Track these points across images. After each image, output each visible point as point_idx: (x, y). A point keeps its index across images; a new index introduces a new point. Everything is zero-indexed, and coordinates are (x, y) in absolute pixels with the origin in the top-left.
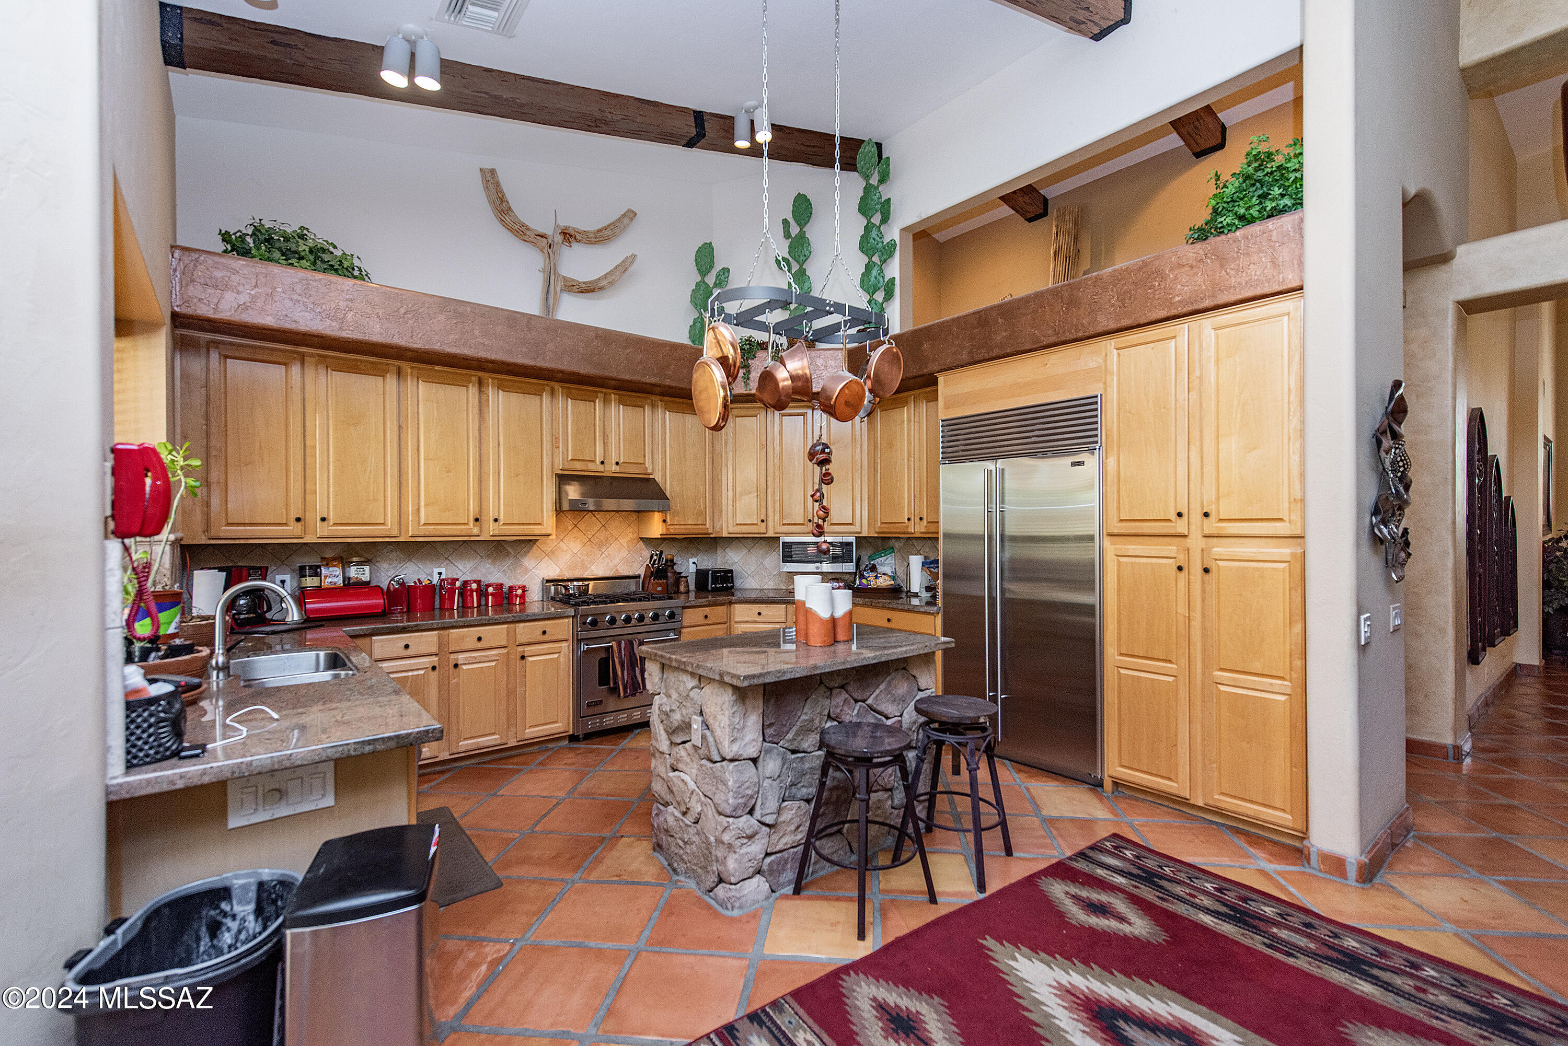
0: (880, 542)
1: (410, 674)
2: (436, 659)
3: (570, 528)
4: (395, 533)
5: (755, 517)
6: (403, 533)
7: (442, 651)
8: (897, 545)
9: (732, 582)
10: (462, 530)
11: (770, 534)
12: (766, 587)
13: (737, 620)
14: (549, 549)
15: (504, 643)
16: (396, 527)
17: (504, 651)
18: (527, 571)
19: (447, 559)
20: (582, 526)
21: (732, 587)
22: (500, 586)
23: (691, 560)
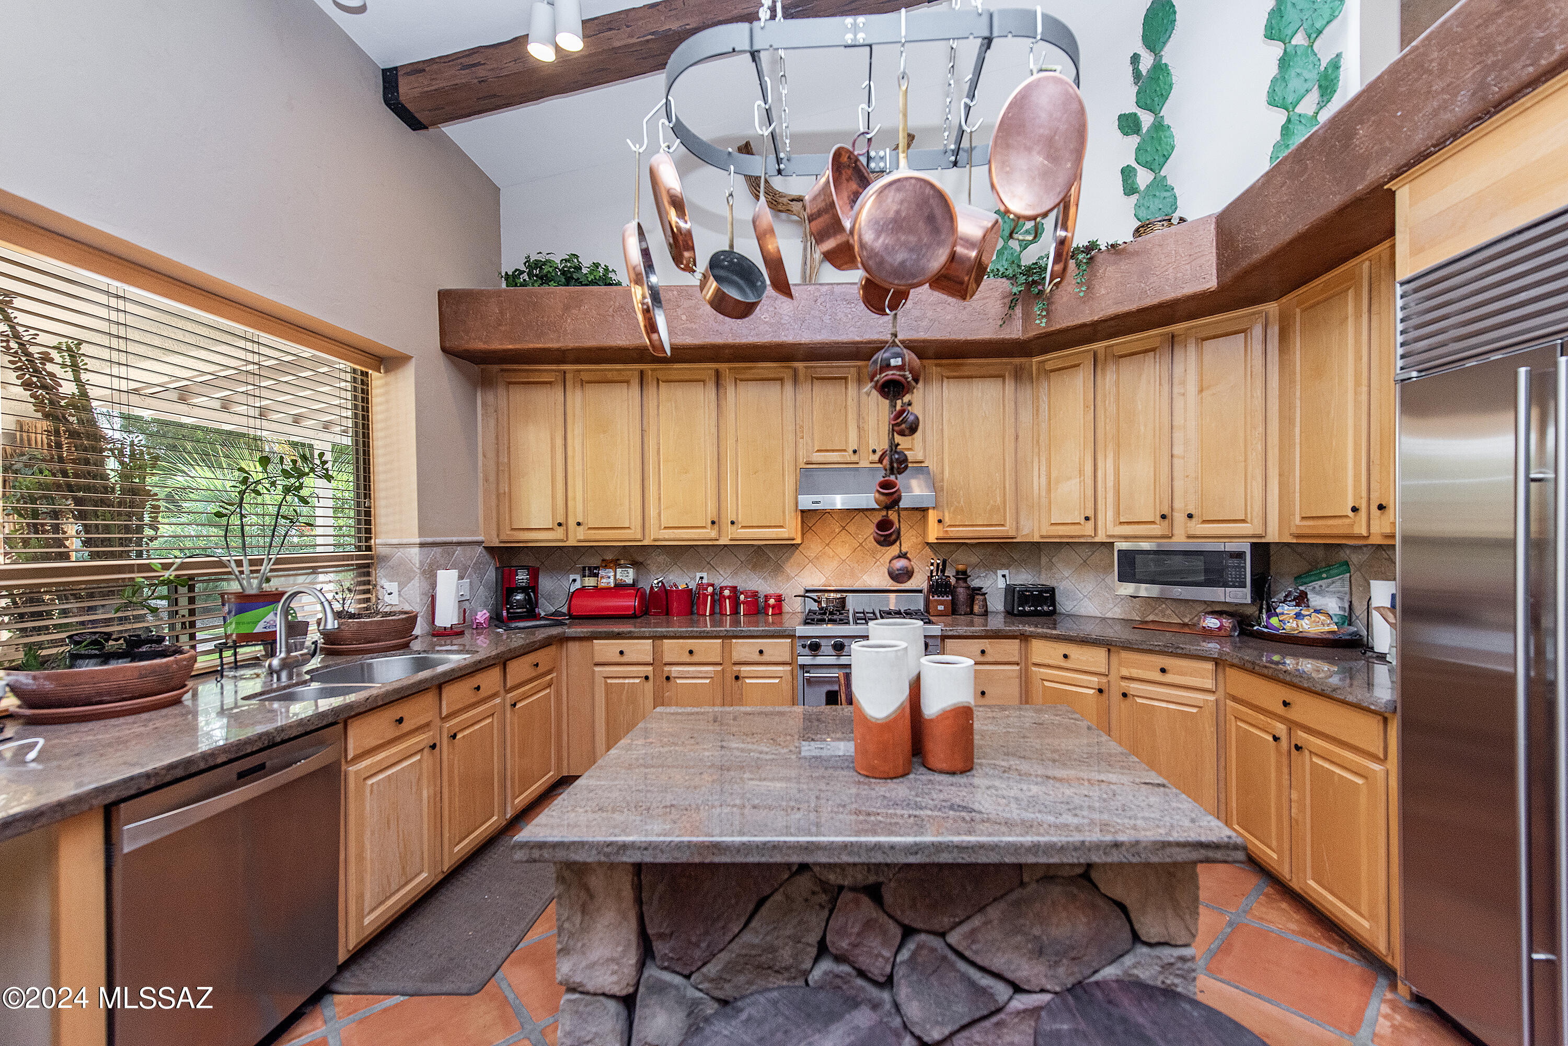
0: (1320, 554)
1: (627, 681)
2: (650, 668)
3: (837, 530)
4: (639, 536)
5: (1077, 513)
6: (647, 537)
7: (657, 662)
8: (1355, 559)
9: (1053, 604)
10: (699, 534)
11: (1101, 538)
12: (1109, 615)
13: (1035, 660)
14: (813, 555)
15: (718, 659)
16: (639, 530)
17: (719, 668)
18: (789, 578)
19: (708, 563)
20: (851, 528)
21: (1054, 612)
22: (755, 594)
23: (1000, 573)
